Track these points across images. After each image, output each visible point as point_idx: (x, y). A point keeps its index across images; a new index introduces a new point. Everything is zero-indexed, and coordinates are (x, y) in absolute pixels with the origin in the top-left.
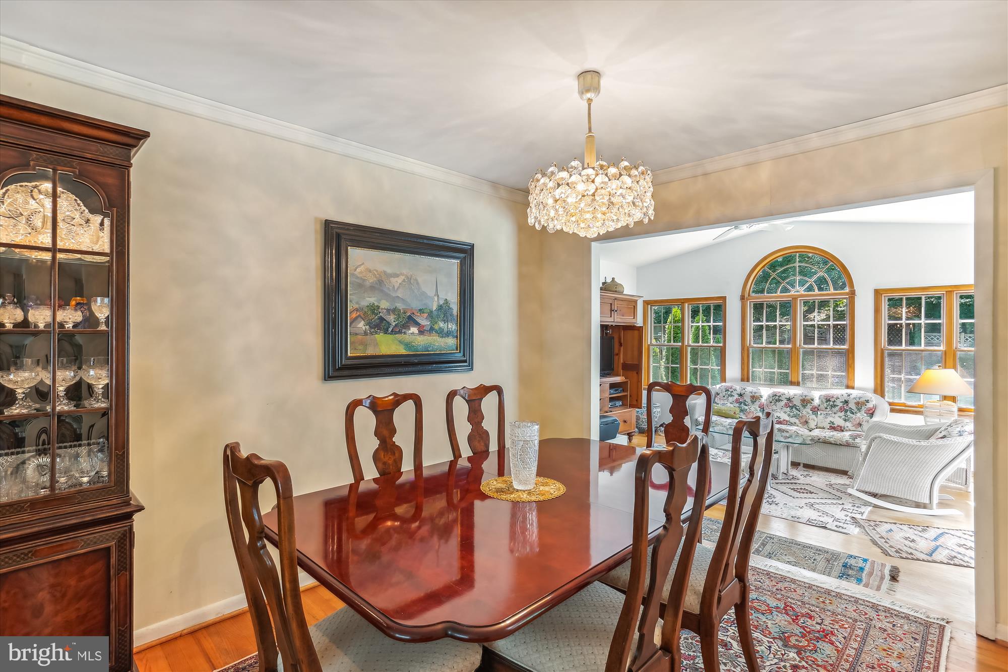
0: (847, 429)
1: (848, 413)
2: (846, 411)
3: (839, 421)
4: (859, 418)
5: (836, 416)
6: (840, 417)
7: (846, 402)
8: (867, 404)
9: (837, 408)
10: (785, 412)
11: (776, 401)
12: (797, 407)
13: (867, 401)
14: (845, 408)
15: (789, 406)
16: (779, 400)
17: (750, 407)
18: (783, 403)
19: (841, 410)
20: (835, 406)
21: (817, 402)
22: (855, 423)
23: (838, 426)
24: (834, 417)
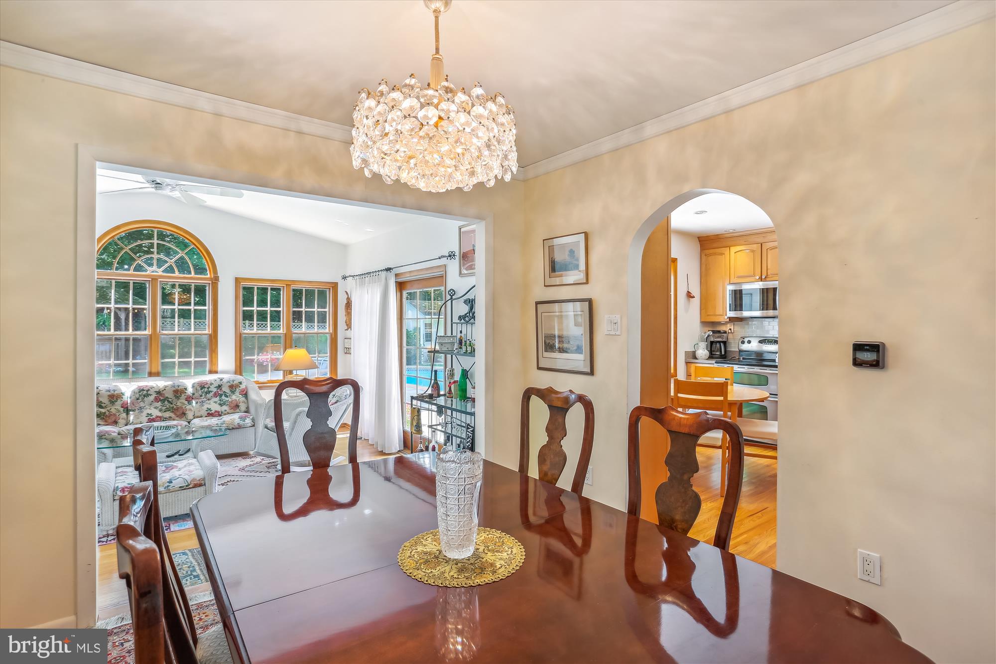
0: (226, 412)
1: (223, 397)
2: (221, 396)
3: (215, 407)
4: (236, 400)
5: (211, 402)
6: (215, 402)
7: (219, 387)
8: (240, 385)
9: (211, 394)
10: (156, 408)
11: (144, 396)
12: (170, 400)
13: (240, 383)
14: (219, 392)
15: (160, 400)
16: (148, 395)
17: (109, 409)
18: (152, 398)
19: (216, 395)
20: (209, 392)
21: (190, 391)
22: (232, 405)
23: (216, 412)
24: (209, 404)
